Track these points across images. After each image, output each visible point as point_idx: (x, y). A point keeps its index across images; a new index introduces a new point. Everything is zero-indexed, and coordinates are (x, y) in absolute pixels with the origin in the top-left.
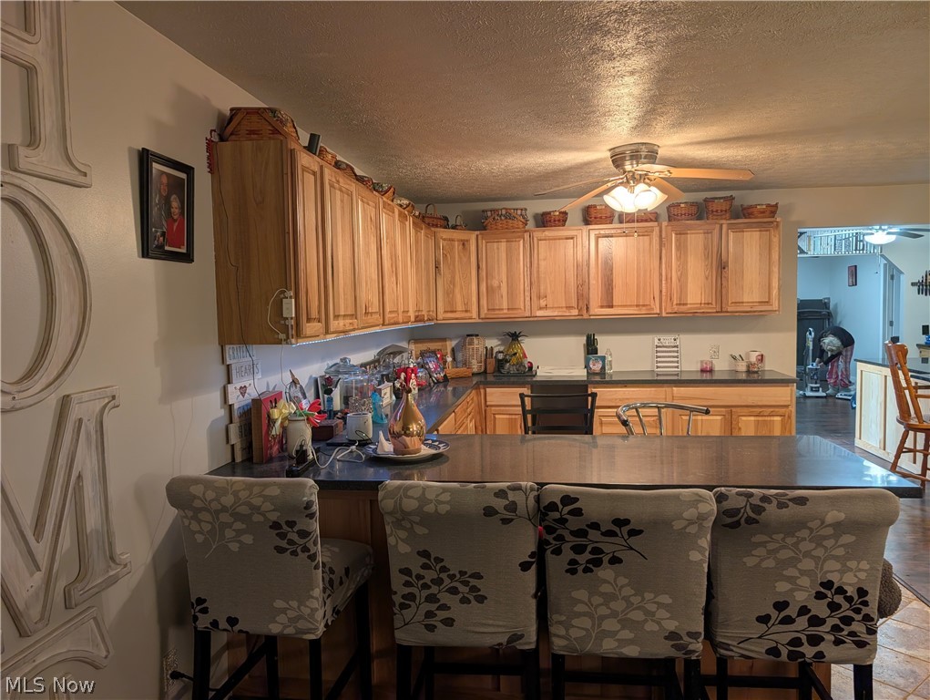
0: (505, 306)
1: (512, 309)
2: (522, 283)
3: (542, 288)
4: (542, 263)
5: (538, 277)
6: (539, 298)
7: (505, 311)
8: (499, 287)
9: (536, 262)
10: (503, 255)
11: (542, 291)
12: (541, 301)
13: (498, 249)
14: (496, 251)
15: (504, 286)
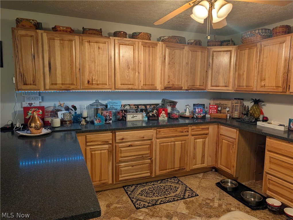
0: (245, 85)
1: (248, 86)
2: (254, 72)
3: (263, 74)
4: (265, 60)
5: (262, 68)
6: (261, 80)
7: (245, 87)
8: (243, 74)
9: (262, 59)
10: (246, 57)
11: (263, 76)
12: (262, 82)
13: (244, 54)
14: (243, 55)
15: (245, 73)
